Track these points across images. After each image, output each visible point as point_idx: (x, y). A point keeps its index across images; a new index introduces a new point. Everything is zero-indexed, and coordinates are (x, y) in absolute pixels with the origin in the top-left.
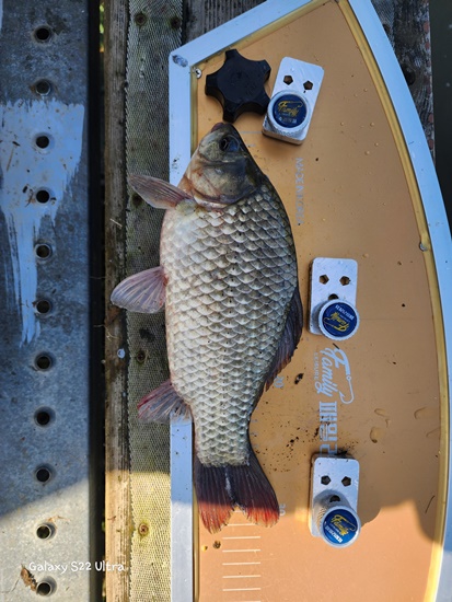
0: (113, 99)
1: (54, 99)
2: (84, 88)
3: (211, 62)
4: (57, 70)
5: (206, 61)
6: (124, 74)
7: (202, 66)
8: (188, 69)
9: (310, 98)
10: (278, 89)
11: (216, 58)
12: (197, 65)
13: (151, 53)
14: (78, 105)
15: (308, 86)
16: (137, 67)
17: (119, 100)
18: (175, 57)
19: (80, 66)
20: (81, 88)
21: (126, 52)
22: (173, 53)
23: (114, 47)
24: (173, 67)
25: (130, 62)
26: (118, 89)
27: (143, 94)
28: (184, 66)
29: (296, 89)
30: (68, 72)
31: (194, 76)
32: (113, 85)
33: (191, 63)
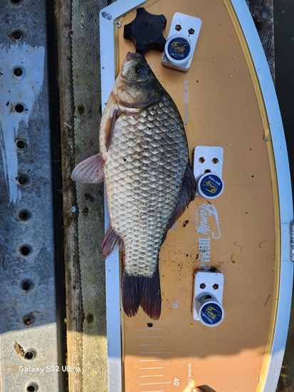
0: (63, 42)
1: (24, 43)
2: (44, 36)
3: (127, 16)
4: (26, 23)
5: (124, 15)
6: (70, 26)
7: (121, 19)
8: (112, 21)
9: (192, 40)
10: (171, 34)
11: (131, 14)
12: (118, 18)
13: (87, 10)
14: (40, 47)
15: (191, 31)
16: (78, 21)
17: (67, 43)
18: (103, 13)
19: (41, 20)
20: (42, 35)
21: (71, 11)
22: (102, 11)
23: (63, 7)
24: (102, 20)
25: (74, 17)
26: (67, 35)
27: (83, 39)
28: (109, 19)
29: (184, 34)
30: (34, 24)
31: (116, 27)
32: (63, 33)
33: (114, 17)
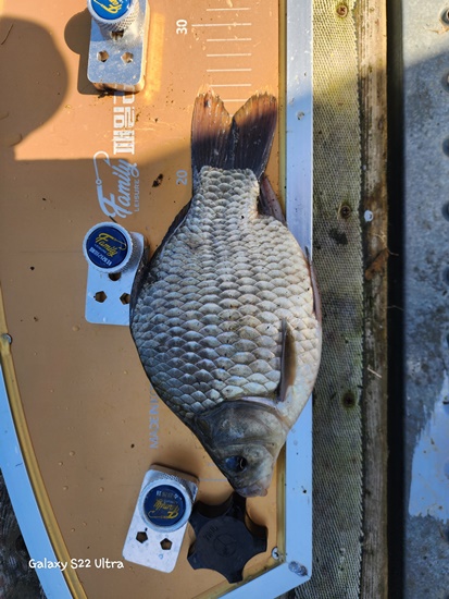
0: (378, 523)
1: (445, 523)
2: (409, 535)
3: (260, 568)
4: (441, 557)
5: (266, 569)
6: (364, 552)
7: (271, 562)
8: (289, 559)
9: (139, 522)
10: (179, 534)
11: (253, 571)
12: (277, 564)
13: (332, 579)
14: (417, 515)
15: (142, 537)
16: (349, 561)
17: (370, 521)
18: (305, 573)
19: (413, 562)
20: (412, 536)
21: (361, 579)
22: (307, 578)
23: (375, 585)
24: (307, 561)
25: (357, 567)
26: (371, 535)
27: (341, 528)
28: (293, 564)
29: (156, 535)
30: (427, 555)
31: (281, 547)
32: (377, 539)
33: (284, 567)
